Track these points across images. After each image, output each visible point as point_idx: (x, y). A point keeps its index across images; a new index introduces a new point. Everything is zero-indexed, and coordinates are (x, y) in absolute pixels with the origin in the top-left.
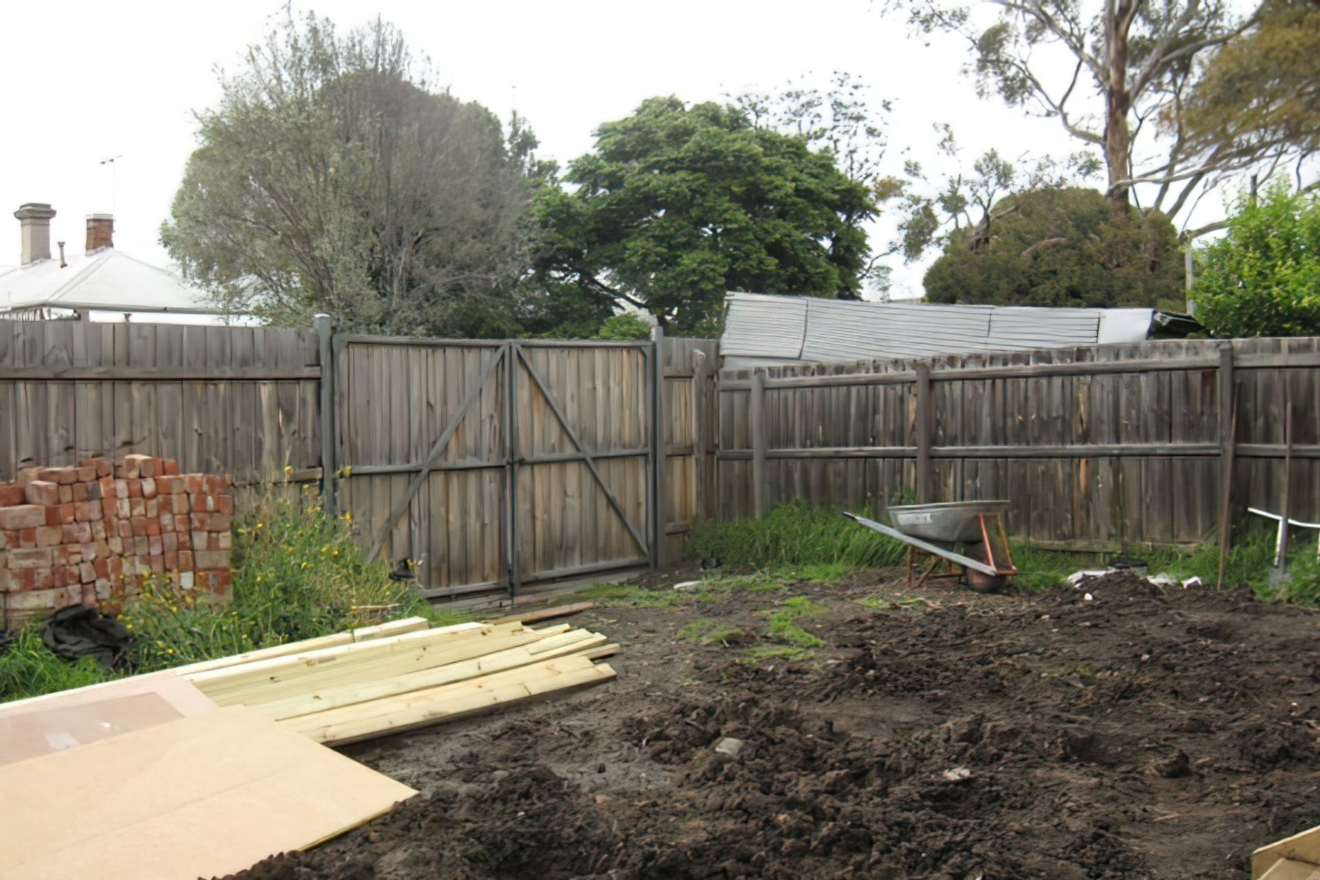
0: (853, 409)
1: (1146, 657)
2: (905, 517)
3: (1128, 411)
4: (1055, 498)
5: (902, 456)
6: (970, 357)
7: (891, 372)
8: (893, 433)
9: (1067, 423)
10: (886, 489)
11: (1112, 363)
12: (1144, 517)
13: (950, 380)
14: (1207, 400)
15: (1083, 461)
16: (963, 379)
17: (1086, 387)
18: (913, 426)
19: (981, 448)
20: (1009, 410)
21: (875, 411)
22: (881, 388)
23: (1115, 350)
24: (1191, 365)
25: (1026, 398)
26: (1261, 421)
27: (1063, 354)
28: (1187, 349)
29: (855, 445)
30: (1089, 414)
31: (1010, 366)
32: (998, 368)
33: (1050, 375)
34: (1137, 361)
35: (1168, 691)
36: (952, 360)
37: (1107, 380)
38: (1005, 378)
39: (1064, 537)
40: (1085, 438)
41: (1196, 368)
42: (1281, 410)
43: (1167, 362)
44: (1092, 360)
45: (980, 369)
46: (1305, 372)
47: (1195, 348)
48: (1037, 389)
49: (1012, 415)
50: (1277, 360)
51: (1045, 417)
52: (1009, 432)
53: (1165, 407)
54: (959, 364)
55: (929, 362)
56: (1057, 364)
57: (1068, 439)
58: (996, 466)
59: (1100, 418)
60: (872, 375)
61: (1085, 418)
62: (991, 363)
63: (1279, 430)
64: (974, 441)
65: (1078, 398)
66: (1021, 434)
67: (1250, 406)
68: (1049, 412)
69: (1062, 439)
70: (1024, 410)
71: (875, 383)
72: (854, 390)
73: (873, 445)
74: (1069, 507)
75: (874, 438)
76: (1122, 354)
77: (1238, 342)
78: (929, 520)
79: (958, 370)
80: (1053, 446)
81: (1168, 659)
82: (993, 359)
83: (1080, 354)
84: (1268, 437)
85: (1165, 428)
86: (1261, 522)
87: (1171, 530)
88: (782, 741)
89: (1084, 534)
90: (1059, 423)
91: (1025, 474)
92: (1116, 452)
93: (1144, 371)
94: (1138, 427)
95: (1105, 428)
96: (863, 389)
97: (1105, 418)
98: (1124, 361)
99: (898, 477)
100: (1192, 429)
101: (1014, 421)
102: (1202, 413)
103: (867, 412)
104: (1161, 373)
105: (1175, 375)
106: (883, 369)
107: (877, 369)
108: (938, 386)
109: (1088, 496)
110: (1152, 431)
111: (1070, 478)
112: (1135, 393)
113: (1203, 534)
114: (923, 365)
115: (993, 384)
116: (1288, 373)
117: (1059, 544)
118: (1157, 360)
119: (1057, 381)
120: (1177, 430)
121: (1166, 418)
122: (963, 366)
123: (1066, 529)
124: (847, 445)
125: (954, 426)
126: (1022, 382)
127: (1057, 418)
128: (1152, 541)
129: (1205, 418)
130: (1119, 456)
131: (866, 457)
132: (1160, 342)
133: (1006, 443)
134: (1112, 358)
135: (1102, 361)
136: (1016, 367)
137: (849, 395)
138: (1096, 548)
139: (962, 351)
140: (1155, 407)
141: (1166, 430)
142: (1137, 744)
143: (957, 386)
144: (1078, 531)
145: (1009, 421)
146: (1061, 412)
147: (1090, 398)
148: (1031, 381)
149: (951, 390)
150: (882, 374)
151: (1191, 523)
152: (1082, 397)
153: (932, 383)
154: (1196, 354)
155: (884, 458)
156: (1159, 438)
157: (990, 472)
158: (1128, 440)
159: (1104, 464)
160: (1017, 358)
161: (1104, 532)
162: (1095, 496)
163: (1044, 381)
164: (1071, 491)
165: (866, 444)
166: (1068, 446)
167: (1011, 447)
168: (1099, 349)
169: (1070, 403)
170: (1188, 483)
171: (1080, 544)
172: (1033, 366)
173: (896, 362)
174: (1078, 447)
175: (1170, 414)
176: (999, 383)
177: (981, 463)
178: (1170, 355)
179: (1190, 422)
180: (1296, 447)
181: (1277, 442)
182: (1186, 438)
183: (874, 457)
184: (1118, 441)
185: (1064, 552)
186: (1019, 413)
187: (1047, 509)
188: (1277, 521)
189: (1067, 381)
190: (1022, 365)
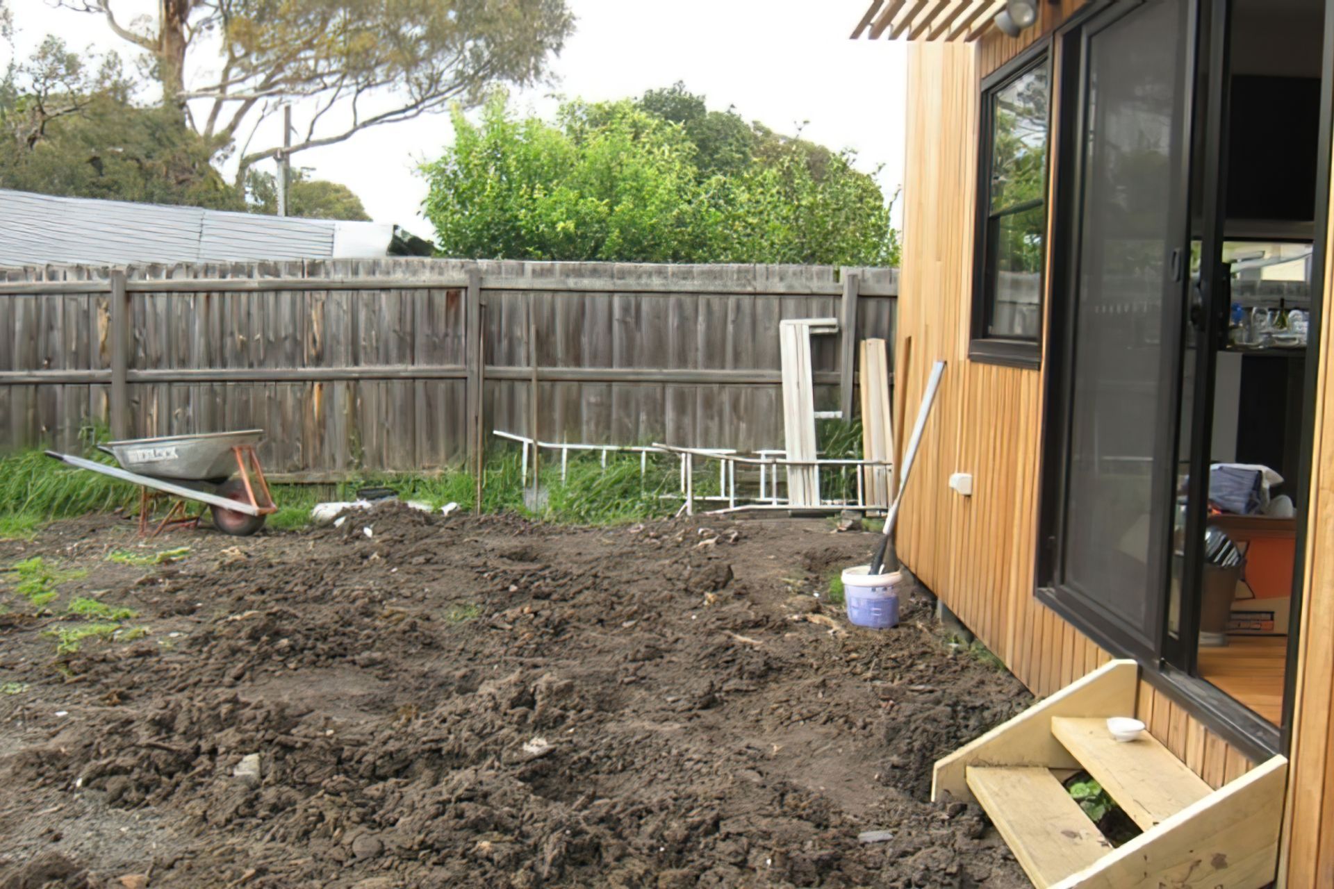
0: (18, 326)
1: (513, 588)
2: (137, 453)
3: (368, 331)
4: (283, 425)
5: (88, 382)
6: (179, 266)
7: (72, 280)
8: (76, 353)
9: (297, 344)
10: (67, 422)
11: (350, 279)
12: (385, 444)
13: (153, 292)
14: (452, 319)
15: (316, 385)
16: (169, 291)
17: (319, 304)
18: (103, 349)
19: (194, 371)
20: (228, 330)
21: (51, 327)
22: (58, 300)
23: (354, 266)
24: (436, 284)
25: (249, 314)
26: (505, 343)
27: (293, 267)
28: (432, 268)
29: (21, 369)
30: (324, 335)
31: (229, 279)
32: (214, 280)
33: (278, 290)
34: (379, 278)
35: (594, 620)
36: (154, 269)
37: (344, 298)
38: (222, 292)
39: (297, 469)
40: (318, 360)
41: (441, 288)
42: (525, 333)
43: (412, 280)
44: (327, 274)
45: (191, 279)
46: (547, 296)
47: (440, 268)
48: (262, 306)
49: (232, 334)
50: (522, 283)
51: (272, 338)
52: (228, 353)
53: (408, 328)
54: (164, 274)
55: (124, 269)
56: (286, 278)
57: (298, 361)
58: (212, 392)
59: (335, 338)
60: (46, 282)
61: (318, 338)
62: (206, 275)
63: (522, 352)
64: (183, 363)
65: (310, 315)
66: (243, 354)
67: (494, 328)
68: (276, 332)
69: (292, 360)
70: (245, 328)
71: (51, 293)
72: (20, 301)
73: (48, 367)
74: (299, 435)
75: (49, 360)
76: (361, 270)
77: (483, 263)
78: (174, 455)
79: (163, 280)
80: (284, 369)
81: (539, 586)
82: (207, 270)
83: (314, 268)
84: (511, 361)
85: (407, 349)
86: (506, 443)
87: (412, 455)
88: (305, 745)
89: (318, 463)
90: (288, 345)
91: (247, 402)
92: (356, 375)
93: (386, 289)
94: (377, 348)
95: (342, 349)
96: (32, 299)
97: (342, 338)
98: (363, 278)
99: (83, 408)
100: (435, 351)
101: (234, 341)
102: (446, 335)
103: (38, 329)
104: (404, 292)
105: (418, 294)
106: (61, 276)
107: (52, 276)
108: (136, 297)
109: (322, 424)
110: (394, 353)
111: (302, 404)
112: (374, 311)
113: (447, 458)
114: (118, 273)
115: (208, 298)
116: (532, 295)
117: (288, 477)
118: (398, 277)
119: (286, 297)
120: (419, 353)
121: (408, 339)
122: (169, 276)
123: (296, 458)
124: (10, 369)
125: (156, 346)
126: (244, 296)
127: (286, 338)
128: (394, 468)
129: (449, 340)
130: (357, 380)
131: (37, 384)
132: (402, 259)
133: (224, 365)
134: (350, 275)
135: (338, 277)
136: (236, 279)
137: (12, 309)
138: (334, 479)
139: (167, 259)
140: (397, 328)
141: (408, 352)
142: (614, 680)
143: (161, 300)
144: (311, 462)
145: (228, 341)
146: (290, 330)
147: (324, 316)
148: (255, 295)
149: (154, 305)
150: (59, 282)
151: (434, 449)
152: (315, 315)
153: (129, 294)
154: (441, 273)
155: (63, 383)
156: (401, 359)
157: (204, 399)
158: (369, 362)
159: (340, 388)
160: (237, 269)
161: (340, 461)
162: (329, 422)
163: (271, 297)
164: (302, 418)
165: (38, 366)
166: (300, 369)
167: (231, 371)
168: (334, 263)
169: (301, 321)
170: (430, 405)
171: (314, 476)
172: (256, 281)
173: (79, 269)
174: (310, 370)
175: (413, 335)
176: (215, 296)
177: (194, 389)
178: (415, 273)
179: (434, 343)
180: (540, 369)
181: (520, 365)
182: (430, 359)
183: (50, 383)
184: (356, 363)
185: (296, 484)
186: (240, 332)
187: (275, 440)
188: (521, 443)
189: (299, 295)
190: (243, 278)
